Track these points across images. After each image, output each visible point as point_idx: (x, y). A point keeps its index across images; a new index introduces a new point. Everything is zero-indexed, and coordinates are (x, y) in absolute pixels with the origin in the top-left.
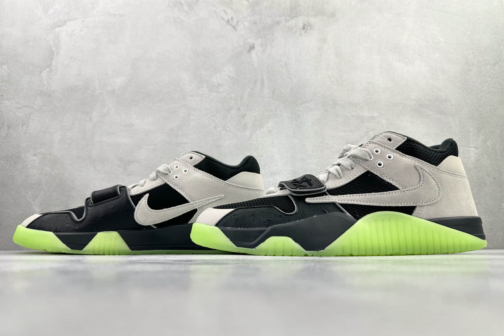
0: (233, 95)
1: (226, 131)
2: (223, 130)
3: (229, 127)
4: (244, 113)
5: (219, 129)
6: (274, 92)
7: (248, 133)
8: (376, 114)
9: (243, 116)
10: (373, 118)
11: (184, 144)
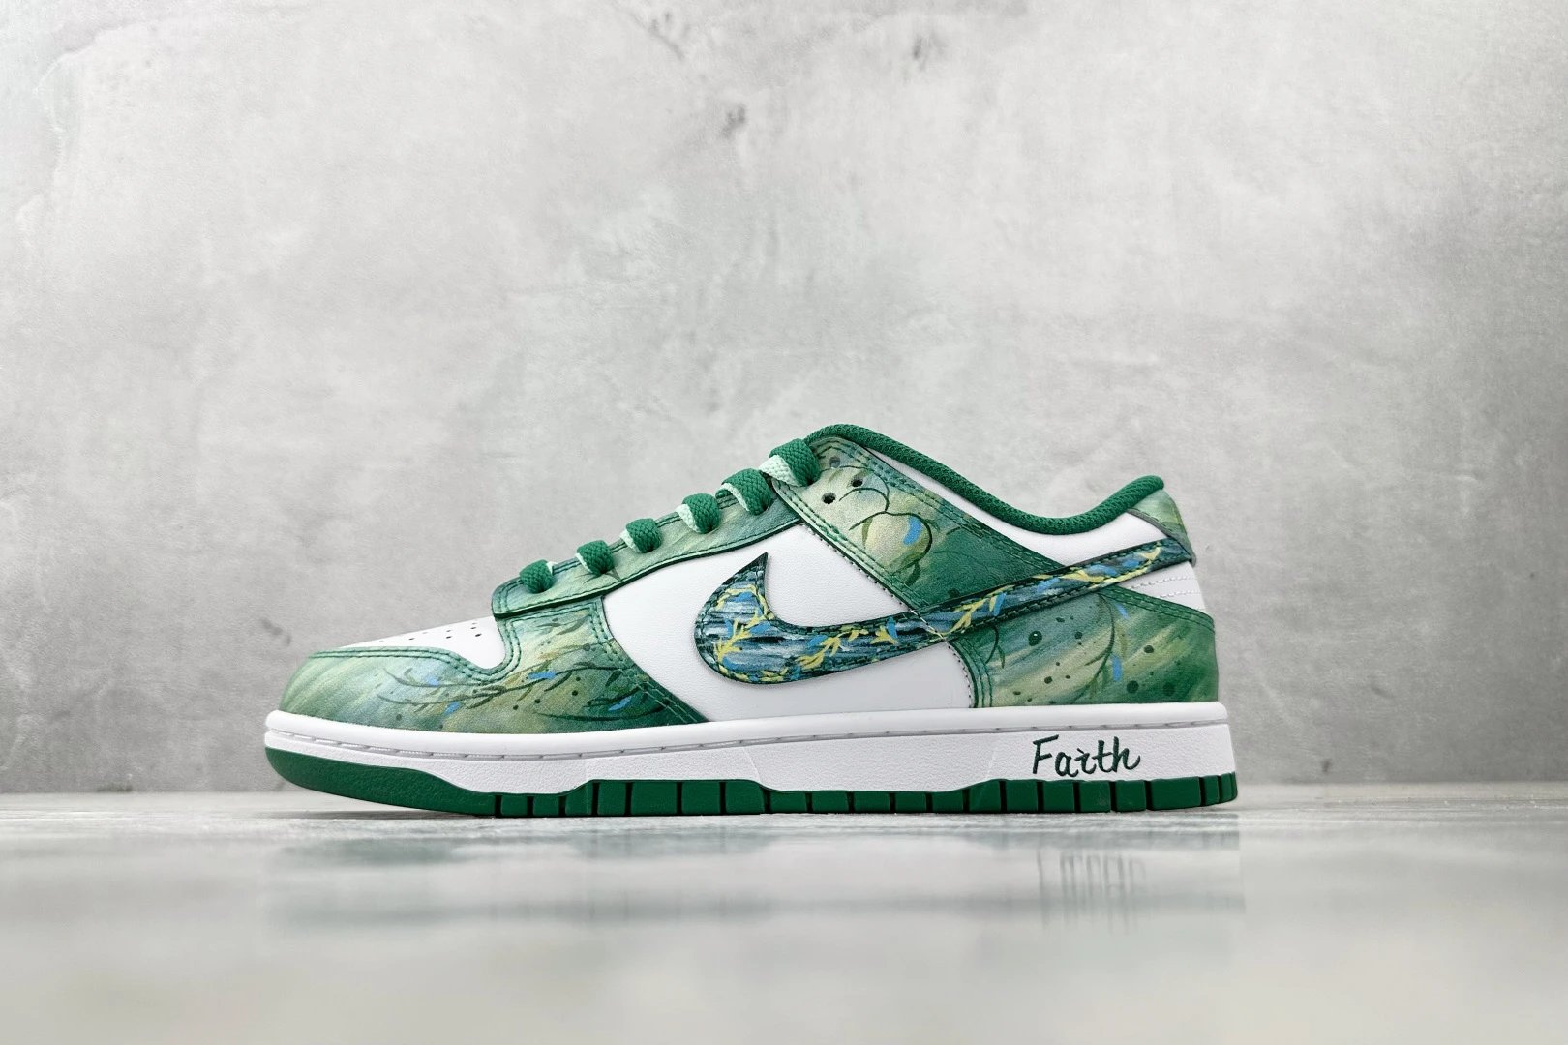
0: (671, 288)
1: (649, 412)
2: (637, 408)
3: (656, 400)
4: (711, 350)
5: (622, 406)
6: (810, 278)
7: (720, 420)
8: (1153, 359)
9: (706, 363)
10: (1143, 371)
11: (507, 455)
